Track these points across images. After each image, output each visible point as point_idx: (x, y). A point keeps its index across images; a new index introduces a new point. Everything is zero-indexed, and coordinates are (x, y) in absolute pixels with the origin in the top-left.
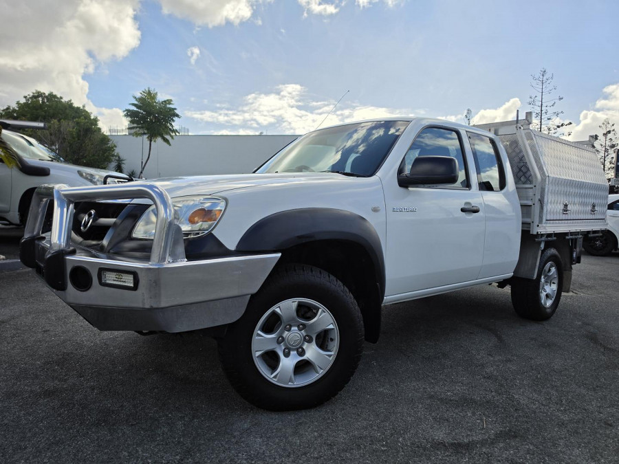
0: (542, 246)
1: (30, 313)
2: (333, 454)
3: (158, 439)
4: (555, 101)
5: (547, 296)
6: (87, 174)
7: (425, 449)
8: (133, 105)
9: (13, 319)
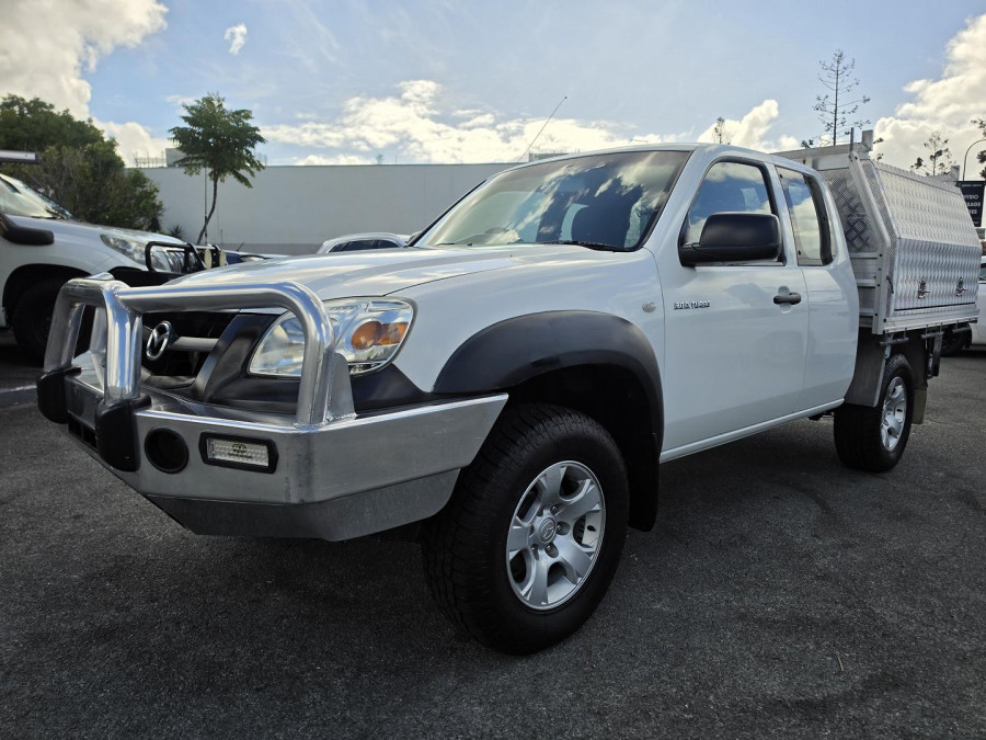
0: (888, 352)
1: (44, 483)
2: (607, 730)
3: (308, 714)
4: (858, 104)
5: (890, 432)
6: (116, 240)
7: (755, 714)
8: (186, 119)
9: (18, 495)
